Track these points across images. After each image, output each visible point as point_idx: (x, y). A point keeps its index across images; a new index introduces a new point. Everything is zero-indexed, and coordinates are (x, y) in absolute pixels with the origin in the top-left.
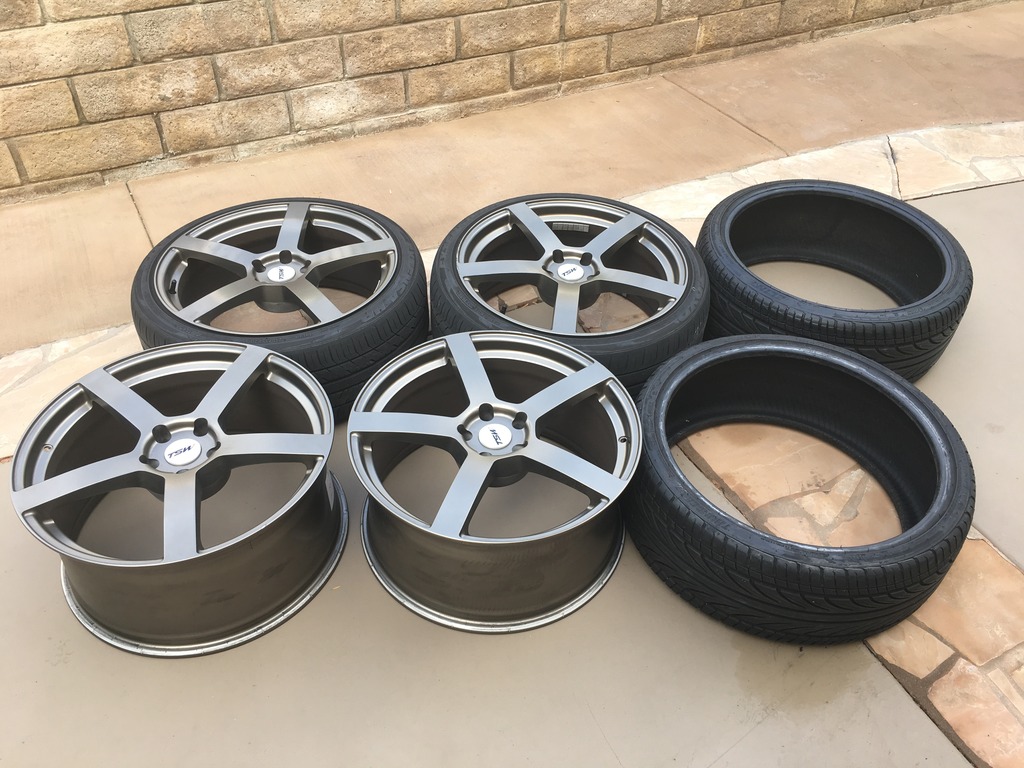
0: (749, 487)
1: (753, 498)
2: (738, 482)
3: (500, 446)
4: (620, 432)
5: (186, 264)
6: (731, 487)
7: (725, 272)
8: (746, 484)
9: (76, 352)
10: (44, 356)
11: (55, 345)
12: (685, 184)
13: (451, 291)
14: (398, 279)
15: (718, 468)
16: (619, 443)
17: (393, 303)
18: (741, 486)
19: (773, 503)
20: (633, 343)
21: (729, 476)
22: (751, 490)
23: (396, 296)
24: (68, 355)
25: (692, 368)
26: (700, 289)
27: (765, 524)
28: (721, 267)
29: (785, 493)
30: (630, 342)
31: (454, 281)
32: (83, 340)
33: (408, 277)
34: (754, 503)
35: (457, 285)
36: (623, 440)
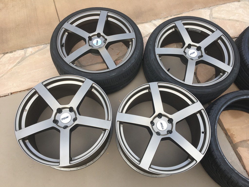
0: (234, 135)
1: (235, 139)
2: (231, 133)
3: (163, 130)
4: (202, 129)
5: (67, 34)
6: (229, 134)
7: (247, 61)
8: (234, 133)
9: (34, 53)
10: (25, 53)
11: (28, 49)
12: (232, 3)
13: (152, 59)
14: (135, 52)
15: (226, 126)
16: (201, 134)
17: (133, 63)
18: (232, 134)
19: (241, 142)
20: (211, 91)
21: (229, 130)
22: (235, 136)
23: (134, 60)
24: (32, 54)
25: (229, 103)
26: (237, 69)
27: (237, 150)
28: (245, 58)
29: (245, 139)
30: (210, 90)
31: (154, 55)
32: (36, 49)
33: (138, 51)
34: (235, 141)
35: (154, 58)
36: (203, 133)
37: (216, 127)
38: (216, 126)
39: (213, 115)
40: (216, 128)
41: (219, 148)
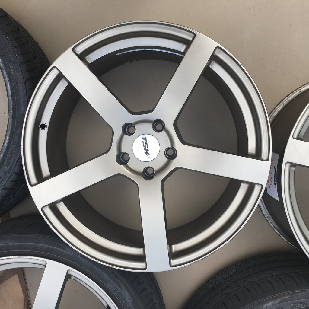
16: (47, 123)
36: (43, 126)
37: (7, 141)
38: (6, 145)
39: (9, 171)
40: (8, 139)
41: (9, 88)
